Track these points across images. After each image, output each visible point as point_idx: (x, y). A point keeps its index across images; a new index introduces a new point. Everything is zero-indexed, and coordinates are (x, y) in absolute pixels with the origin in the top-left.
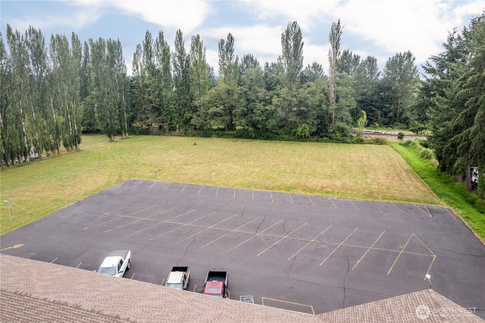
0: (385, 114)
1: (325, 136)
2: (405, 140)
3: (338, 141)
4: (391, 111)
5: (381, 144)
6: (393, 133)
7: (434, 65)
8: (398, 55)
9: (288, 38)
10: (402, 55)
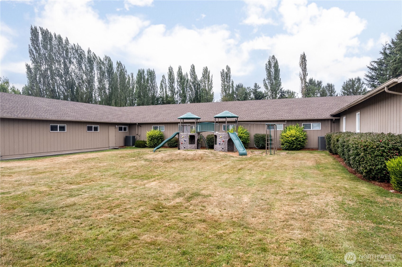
7: (376, 65)
8: (350, 80)
9: (270, 67)
10: (354, 79)
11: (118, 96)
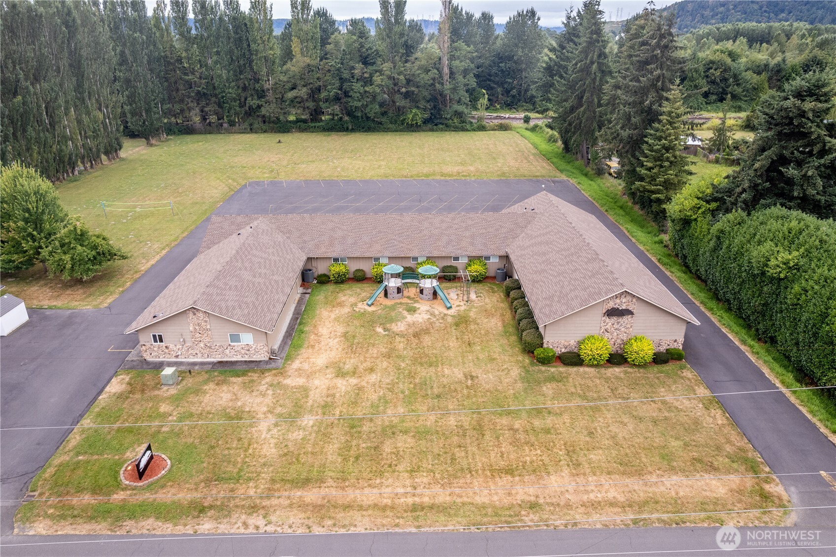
0: (508, 92)
1: (441, 123)
2: (532, 123)
3: (457, 129)
4: (514, 88)
5: (506, 130)
6: (518, 116)
8: (519, 13)
10: (525, 12)
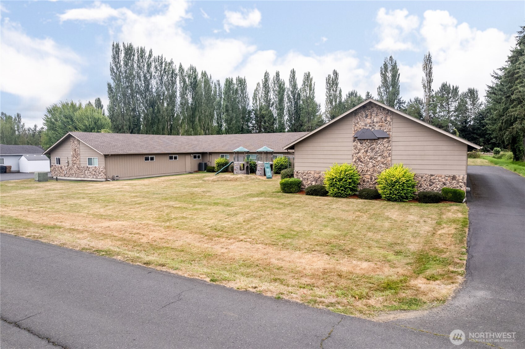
9: (387, 71)
11: (202, 112)
